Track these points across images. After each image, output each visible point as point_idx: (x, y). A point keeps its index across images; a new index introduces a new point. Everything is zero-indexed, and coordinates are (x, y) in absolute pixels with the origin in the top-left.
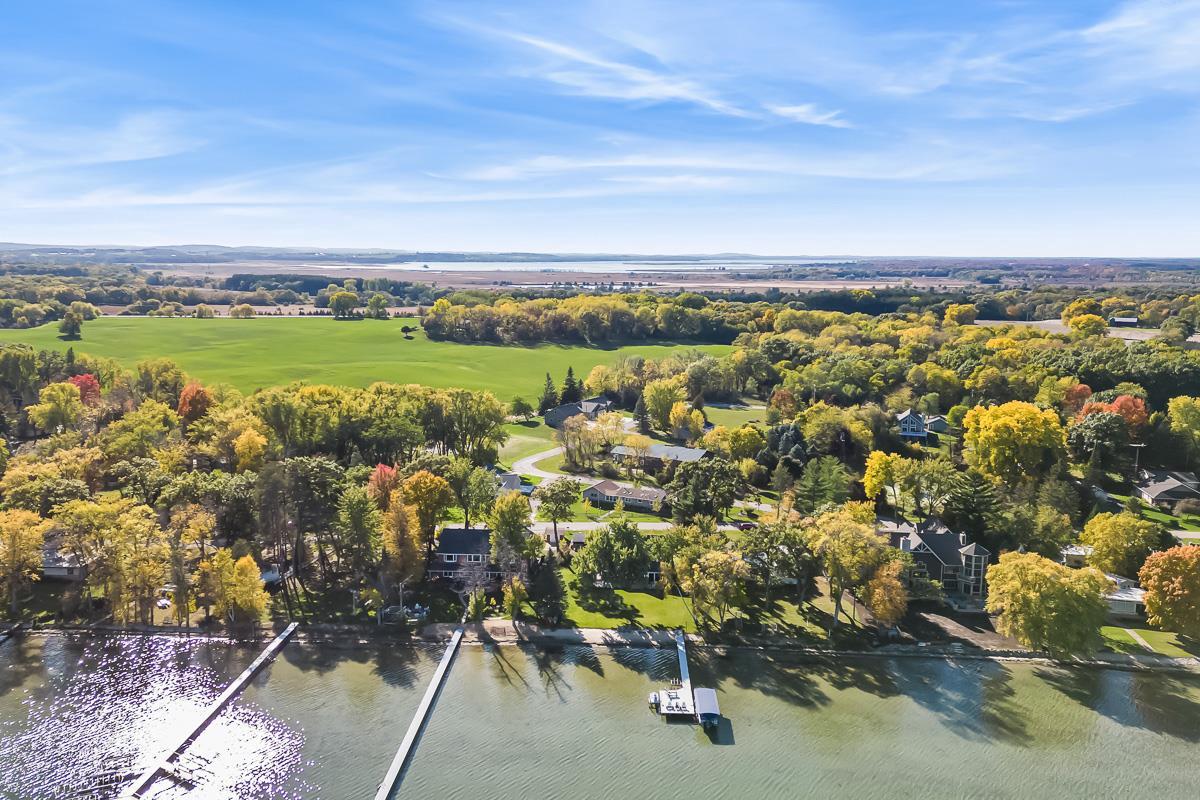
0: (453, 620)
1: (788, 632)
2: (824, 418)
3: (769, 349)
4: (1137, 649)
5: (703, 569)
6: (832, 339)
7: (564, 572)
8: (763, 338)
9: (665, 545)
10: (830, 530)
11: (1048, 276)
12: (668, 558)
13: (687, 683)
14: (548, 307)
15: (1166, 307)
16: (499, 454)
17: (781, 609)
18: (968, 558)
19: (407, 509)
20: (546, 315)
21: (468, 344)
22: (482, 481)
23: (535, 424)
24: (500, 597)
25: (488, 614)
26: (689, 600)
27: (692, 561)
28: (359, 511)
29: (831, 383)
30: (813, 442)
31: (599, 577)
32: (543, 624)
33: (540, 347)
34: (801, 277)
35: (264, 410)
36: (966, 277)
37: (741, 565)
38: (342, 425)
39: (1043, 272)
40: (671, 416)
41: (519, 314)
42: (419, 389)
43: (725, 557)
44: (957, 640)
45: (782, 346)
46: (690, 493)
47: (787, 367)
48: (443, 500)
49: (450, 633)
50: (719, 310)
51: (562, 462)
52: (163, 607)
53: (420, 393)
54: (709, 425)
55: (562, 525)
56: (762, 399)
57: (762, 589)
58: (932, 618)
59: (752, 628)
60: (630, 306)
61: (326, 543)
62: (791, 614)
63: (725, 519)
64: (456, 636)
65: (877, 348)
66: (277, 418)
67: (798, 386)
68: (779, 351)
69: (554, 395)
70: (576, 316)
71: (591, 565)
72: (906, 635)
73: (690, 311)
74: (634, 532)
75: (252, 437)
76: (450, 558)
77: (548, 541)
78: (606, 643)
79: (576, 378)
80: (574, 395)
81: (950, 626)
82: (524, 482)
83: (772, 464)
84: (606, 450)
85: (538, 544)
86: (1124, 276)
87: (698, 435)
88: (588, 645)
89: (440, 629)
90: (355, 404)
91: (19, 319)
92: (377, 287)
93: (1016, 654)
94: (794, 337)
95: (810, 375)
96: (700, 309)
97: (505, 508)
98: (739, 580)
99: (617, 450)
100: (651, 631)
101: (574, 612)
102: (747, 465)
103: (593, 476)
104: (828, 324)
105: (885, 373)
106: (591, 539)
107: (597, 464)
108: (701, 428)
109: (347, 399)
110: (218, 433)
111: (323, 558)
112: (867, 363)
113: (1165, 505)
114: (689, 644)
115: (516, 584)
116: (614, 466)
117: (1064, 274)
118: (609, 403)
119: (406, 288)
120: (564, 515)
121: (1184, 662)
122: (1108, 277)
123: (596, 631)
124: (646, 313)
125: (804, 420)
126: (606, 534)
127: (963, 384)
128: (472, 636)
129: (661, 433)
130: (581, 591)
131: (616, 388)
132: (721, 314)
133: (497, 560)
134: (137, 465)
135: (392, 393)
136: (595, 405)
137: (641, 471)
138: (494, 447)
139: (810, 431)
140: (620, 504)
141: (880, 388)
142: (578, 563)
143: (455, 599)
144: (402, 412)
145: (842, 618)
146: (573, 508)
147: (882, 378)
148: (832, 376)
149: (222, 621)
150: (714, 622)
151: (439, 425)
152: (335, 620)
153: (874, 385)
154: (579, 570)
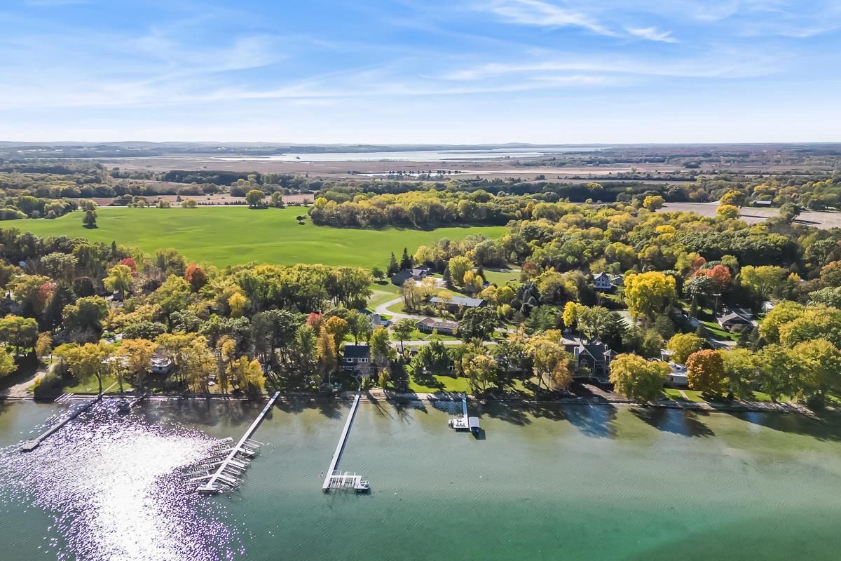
0: (355, 390)
1: (515, 393)
2: (550, 279)
3: (526, 232)
4: (681, 399)
5: (475, 364)
6: (566, 225)
7: (407, 366)
8: (524, 224)
9: (457, 352)
10: (535, 344)
11: (734, 161)
12: (459, 359)
13: (466, 416)
14: (389, 203)
15: (794, 192)
16: (367, 303)
17: (514, 383)
18: (608, 357)
19: (329, 336)
20: (388, 209)
21: (339, 227)
22: (364, 321)
23: (385, 283)
24: (377, 378)
25: (371, 387)
26: (469, 380)
27: (470, 360)
28: (306, 337)
29: (560, 255)
30: (544, 294)
31: (425, 369)
32: (398, 391)
33: (384, 230)
34: (562, 165)
35: (240, 281)
36: (677, 163)
37: (493, 361)
38: (283, 289)
39: (731, 158)
40: (464, 279)
41: (371, 208)
42: (322, 267)
43: (485, 358)
44: (596, 396)
45: (534, 230)
46: (471, 326)
47: (536, 244)
48: (346, 331)
49: (353, 395)
50: (498, 203)
51: (403, 306)
52: (212, 385)
53: (323, 269)
54: (486, 283)
55: (405, 343)
56: (520, 265)
57: (505, 374)
58: (587, 386)
59: (499, 392)
60: (442, 201)
61: (286, 353)
62: (519, 385)
63: (491, 338)
64: (357, 397)
65: (593, 231)
66: (248, 286)
67: (540, 258)
68: (531, 233)
69: (396, 265)
70: (407, 208)
71: (421, 363)
72: (572, 394)
73: (479, 204)
74: (442, 346)
75: (238, 298)
76: (350, 360)
77: (398, 351)
78: (429, 399)
79: (409, 255)
80: (407, 264)
81: (595, 390)
82: (383, 318)
83: (518, 308)
84: (428, 299)
85: (394, 352)
86: (787, 160)
87: (480, 290)
88: (420, 400)
89: (349, 394)
90: (289, 277)
91: (50, 212)
92: (271, 180)
93: (622, 402)
94: (542, 224)
95: (548, 250)
96: (485, 202)
97: (378, 335)
98: (493, 369)
99: (434, 300)
100: (450, 394)
101: (413, 385)
102: (505, 308)
103: (420, 315)
104: (566, 213)
105: (592, 249)
106: (420, 350)
107: (422, 307)
108: (481, 285)
109: (284, 274)
110: (217, 295)
111: (284, 361)
112: (583, 242)
113: (728, 327)
114: (468, 400)
115: (385, 372)
116: (432, 309)
117: (746, 160)
118: (428, 269)
119: (290, 181)
120: (406, 338)
121: (700, 404)
122: (776, 162)
123: (423, 394)
124: (451, 206)
125: (540, 280)
126: (428, 348)
127: (637, 256)
128: (364, 397)
129: (459, 288)
130: (415, 376)
131: (433, 259)
132: (499, 206)
133: (374, 361)
134: (183, 313)
135: (308, 270)
136: (421, 271)
137: (447, 312)
138: (364, 298)
139: (542, 288)
140: (435, 331)
141: (588, 258)
142: (414, 362)
143: (353, 380)
144: (314, 281)
145: (542, 386)
146: (411, 334)
147: (590, 252)
148: (561, 251)
149: (242, 391)
150: (481, 389)
151: (335, 288)
152: (297, 390)
153: (585, 256)
154: (414, 365)
